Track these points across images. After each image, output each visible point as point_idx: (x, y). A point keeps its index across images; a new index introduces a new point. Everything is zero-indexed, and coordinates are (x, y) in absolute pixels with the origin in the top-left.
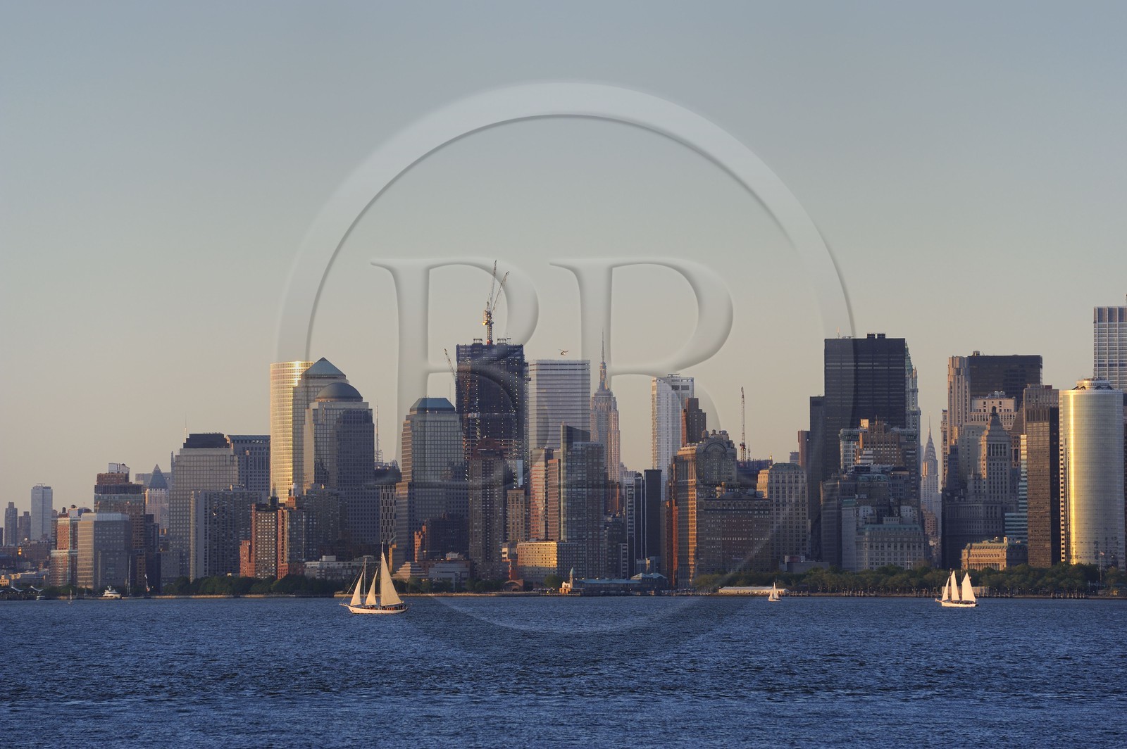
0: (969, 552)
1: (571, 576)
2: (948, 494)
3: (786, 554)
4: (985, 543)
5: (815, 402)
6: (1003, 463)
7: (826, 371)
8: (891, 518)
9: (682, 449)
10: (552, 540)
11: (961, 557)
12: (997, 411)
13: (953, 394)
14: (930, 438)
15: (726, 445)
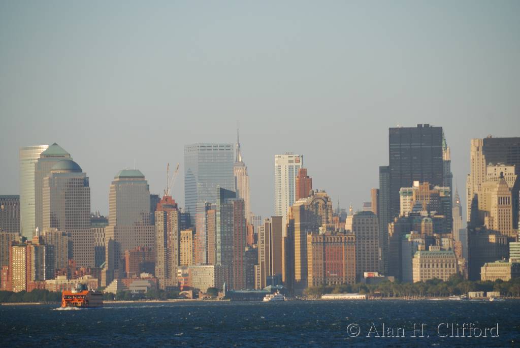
0: (486, 269)
1: (224, 288)
2: (472, 230)
3: (365, 271)
4: (497, 262)
5: (383, 170)
6: (508, 209)
7: (390, 149)
8: (434, 246)
9: (297, 202)
10: (211, 264)
11: (480, 272)
12: (504, 174)
13: (474, 164)
15: (325, 199)
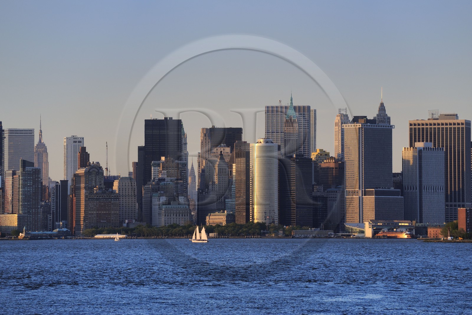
0: (209, 218)
1: (24, 230)
2: (201, 191)
3: (126, 219)
4: (217, 213)
5: (140, 149)
6: (225, 176)
7: (145, 134)
8: (174, 202)
9: (78, 170)
10: (15, 214)
11: (206, 220)
12: (223, 153)
13: (203, 145)
14: (192, 165)
15: (99, 169)
